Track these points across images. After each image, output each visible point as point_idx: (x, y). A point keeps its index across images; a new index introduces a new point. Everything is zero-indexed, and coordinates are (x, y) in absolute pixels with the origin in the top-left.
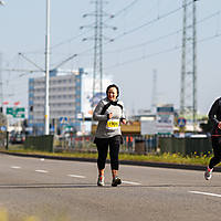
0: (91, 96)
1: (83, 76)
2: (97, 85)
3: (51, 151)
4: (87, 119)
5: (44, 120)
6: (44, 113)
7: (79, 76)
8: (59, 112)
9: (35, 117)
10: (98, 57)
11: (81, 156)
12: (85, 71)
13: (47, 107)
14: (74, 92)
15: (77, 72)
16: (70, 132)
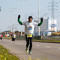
0: (51, 25)
1: (49, 19)
2: (53, 22)
3: (40, 40)
4: (50, 31)
5: (38, 31)
6: (38, 30)
7: (48, 20)
8: (42, 29)
9: (36, 31)
10: (53, 14)
11: (48, 41)
12: (49, 18)
13: (39, 28)
14: (46, 24)
15: (47, 18)
16: (45, 35)
